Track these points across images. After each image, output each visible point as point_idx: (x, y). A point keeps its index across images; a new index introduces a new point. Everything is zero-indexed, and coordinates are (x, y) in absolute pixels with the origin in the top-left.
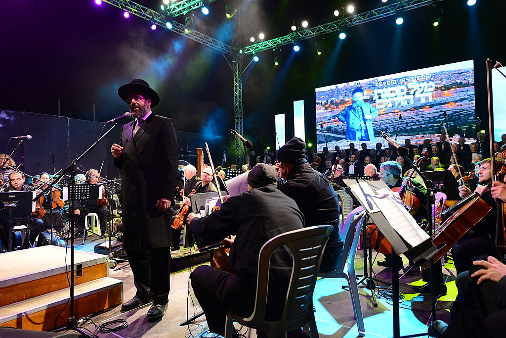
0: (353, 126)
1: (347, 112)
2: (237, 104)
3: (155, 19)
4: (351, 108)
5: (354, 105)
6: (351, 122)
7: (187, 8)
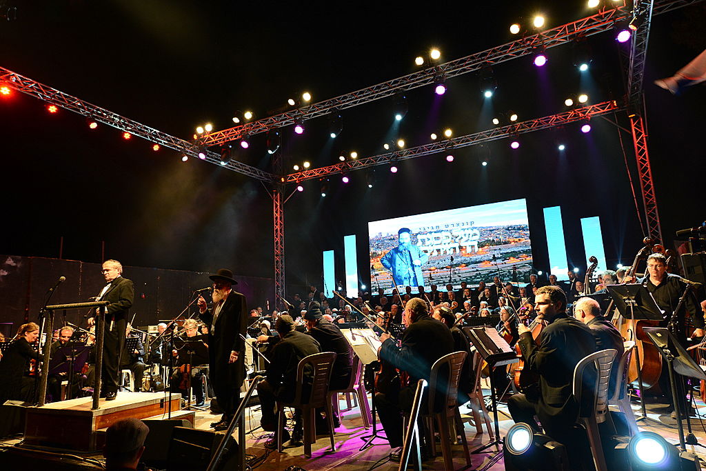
0: (400, 273)
1: (392, 255)
2: (278, 239)
3: (187, 150)
4: (397, 250)
5: (401, 248)
6: (397, 268)
7: (224, 140)
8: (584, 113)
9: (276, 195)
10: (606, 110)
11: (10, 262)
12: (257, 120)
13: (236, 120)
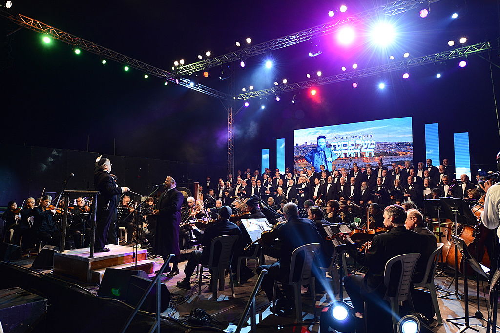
1: (312, 154)
2: (230, 140)
5: (319, 149)
7: (192, 71)
8: (463, 52)
9: (230, 108)
10: (481, 49)
11: (55, 153)
12: (215, 57)
13: (200, 57)
